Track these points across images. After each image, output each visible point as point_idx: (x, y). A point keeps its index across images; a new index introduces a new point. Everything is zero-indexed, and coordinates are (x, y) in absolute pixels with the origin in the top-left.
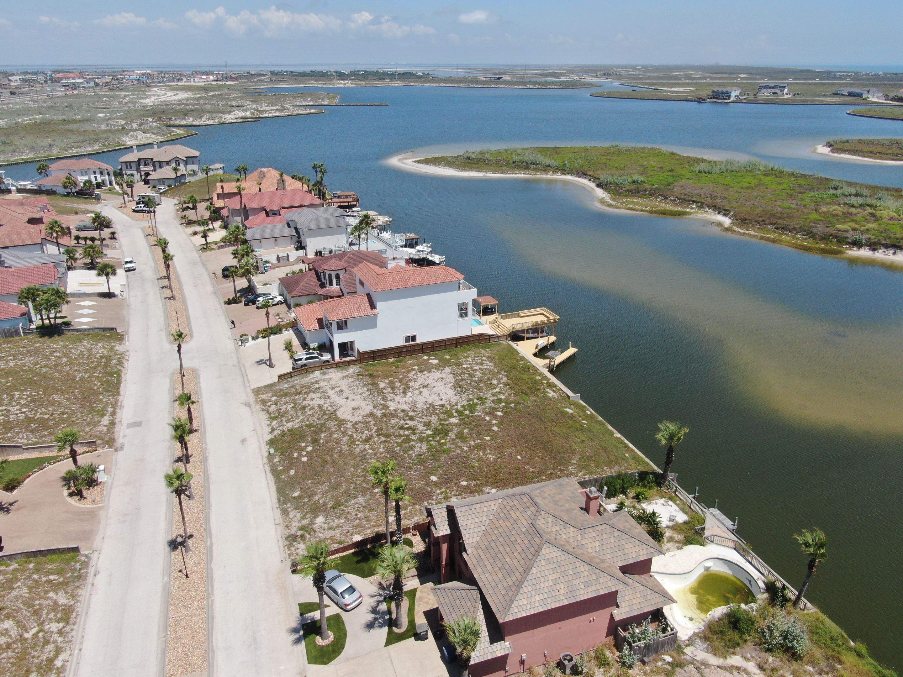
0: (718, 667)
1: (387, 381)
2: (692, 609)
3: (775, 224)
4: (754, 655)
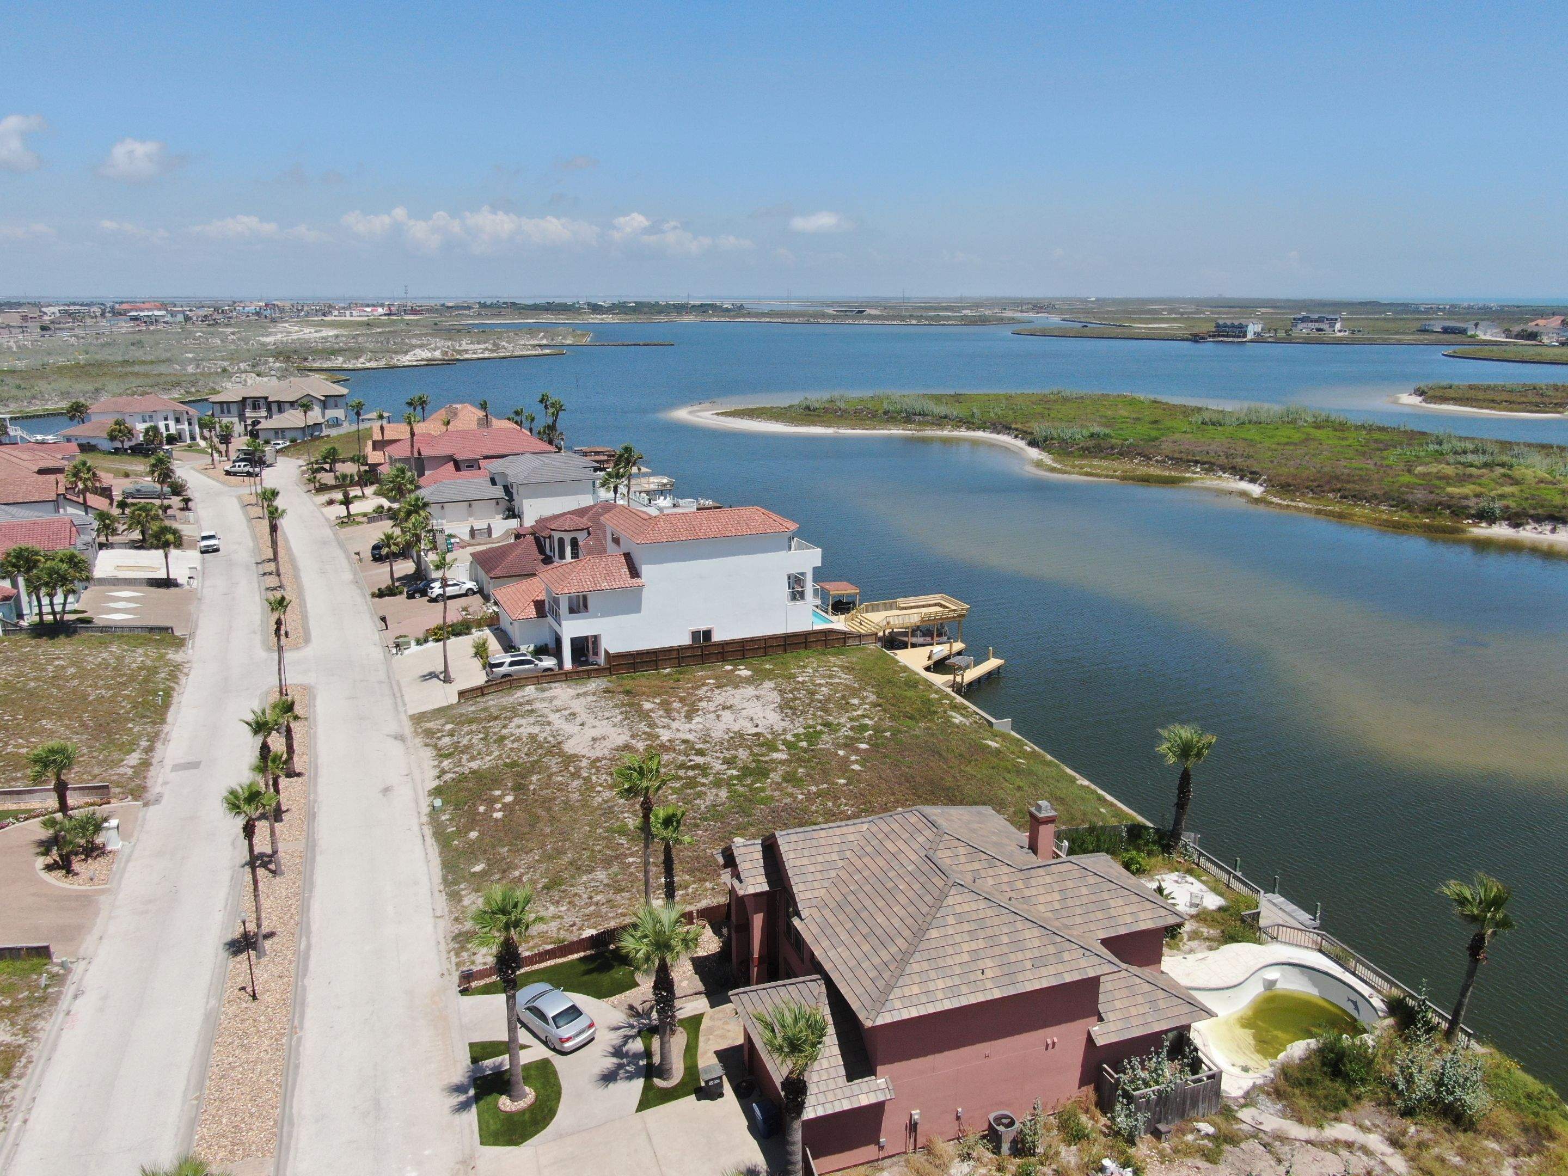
0: (1307, 1142)
1: (657, 701)
2: (1247, 1052)
3: (1339, 490)
4: (1377, 1122)
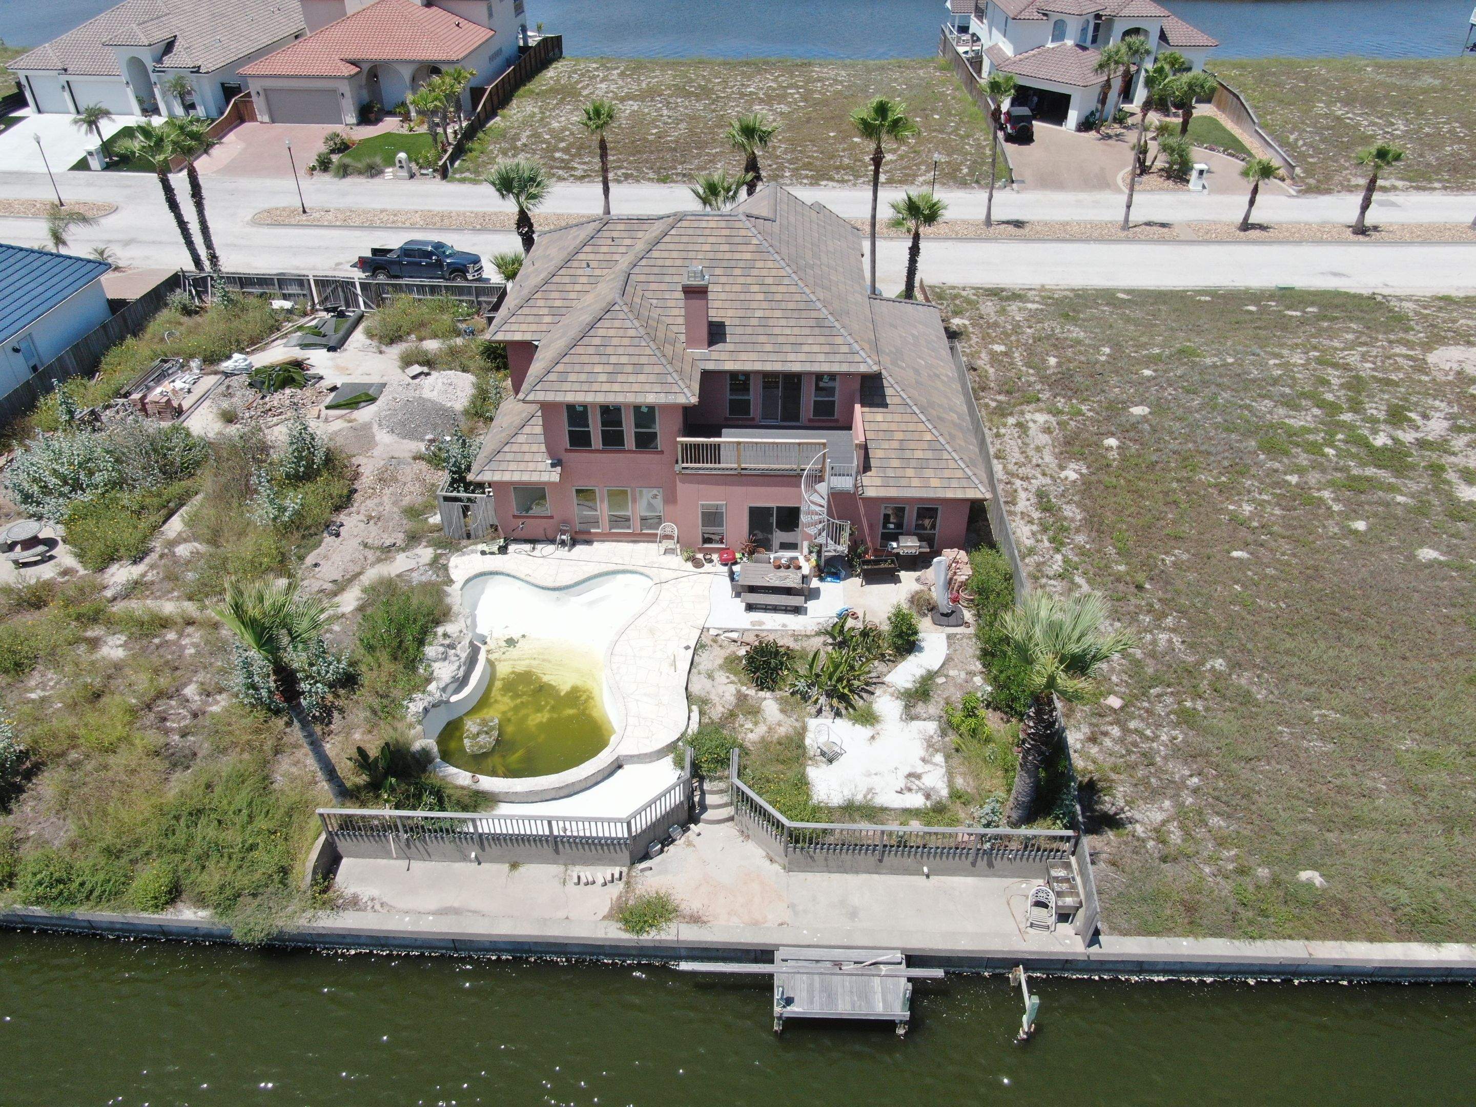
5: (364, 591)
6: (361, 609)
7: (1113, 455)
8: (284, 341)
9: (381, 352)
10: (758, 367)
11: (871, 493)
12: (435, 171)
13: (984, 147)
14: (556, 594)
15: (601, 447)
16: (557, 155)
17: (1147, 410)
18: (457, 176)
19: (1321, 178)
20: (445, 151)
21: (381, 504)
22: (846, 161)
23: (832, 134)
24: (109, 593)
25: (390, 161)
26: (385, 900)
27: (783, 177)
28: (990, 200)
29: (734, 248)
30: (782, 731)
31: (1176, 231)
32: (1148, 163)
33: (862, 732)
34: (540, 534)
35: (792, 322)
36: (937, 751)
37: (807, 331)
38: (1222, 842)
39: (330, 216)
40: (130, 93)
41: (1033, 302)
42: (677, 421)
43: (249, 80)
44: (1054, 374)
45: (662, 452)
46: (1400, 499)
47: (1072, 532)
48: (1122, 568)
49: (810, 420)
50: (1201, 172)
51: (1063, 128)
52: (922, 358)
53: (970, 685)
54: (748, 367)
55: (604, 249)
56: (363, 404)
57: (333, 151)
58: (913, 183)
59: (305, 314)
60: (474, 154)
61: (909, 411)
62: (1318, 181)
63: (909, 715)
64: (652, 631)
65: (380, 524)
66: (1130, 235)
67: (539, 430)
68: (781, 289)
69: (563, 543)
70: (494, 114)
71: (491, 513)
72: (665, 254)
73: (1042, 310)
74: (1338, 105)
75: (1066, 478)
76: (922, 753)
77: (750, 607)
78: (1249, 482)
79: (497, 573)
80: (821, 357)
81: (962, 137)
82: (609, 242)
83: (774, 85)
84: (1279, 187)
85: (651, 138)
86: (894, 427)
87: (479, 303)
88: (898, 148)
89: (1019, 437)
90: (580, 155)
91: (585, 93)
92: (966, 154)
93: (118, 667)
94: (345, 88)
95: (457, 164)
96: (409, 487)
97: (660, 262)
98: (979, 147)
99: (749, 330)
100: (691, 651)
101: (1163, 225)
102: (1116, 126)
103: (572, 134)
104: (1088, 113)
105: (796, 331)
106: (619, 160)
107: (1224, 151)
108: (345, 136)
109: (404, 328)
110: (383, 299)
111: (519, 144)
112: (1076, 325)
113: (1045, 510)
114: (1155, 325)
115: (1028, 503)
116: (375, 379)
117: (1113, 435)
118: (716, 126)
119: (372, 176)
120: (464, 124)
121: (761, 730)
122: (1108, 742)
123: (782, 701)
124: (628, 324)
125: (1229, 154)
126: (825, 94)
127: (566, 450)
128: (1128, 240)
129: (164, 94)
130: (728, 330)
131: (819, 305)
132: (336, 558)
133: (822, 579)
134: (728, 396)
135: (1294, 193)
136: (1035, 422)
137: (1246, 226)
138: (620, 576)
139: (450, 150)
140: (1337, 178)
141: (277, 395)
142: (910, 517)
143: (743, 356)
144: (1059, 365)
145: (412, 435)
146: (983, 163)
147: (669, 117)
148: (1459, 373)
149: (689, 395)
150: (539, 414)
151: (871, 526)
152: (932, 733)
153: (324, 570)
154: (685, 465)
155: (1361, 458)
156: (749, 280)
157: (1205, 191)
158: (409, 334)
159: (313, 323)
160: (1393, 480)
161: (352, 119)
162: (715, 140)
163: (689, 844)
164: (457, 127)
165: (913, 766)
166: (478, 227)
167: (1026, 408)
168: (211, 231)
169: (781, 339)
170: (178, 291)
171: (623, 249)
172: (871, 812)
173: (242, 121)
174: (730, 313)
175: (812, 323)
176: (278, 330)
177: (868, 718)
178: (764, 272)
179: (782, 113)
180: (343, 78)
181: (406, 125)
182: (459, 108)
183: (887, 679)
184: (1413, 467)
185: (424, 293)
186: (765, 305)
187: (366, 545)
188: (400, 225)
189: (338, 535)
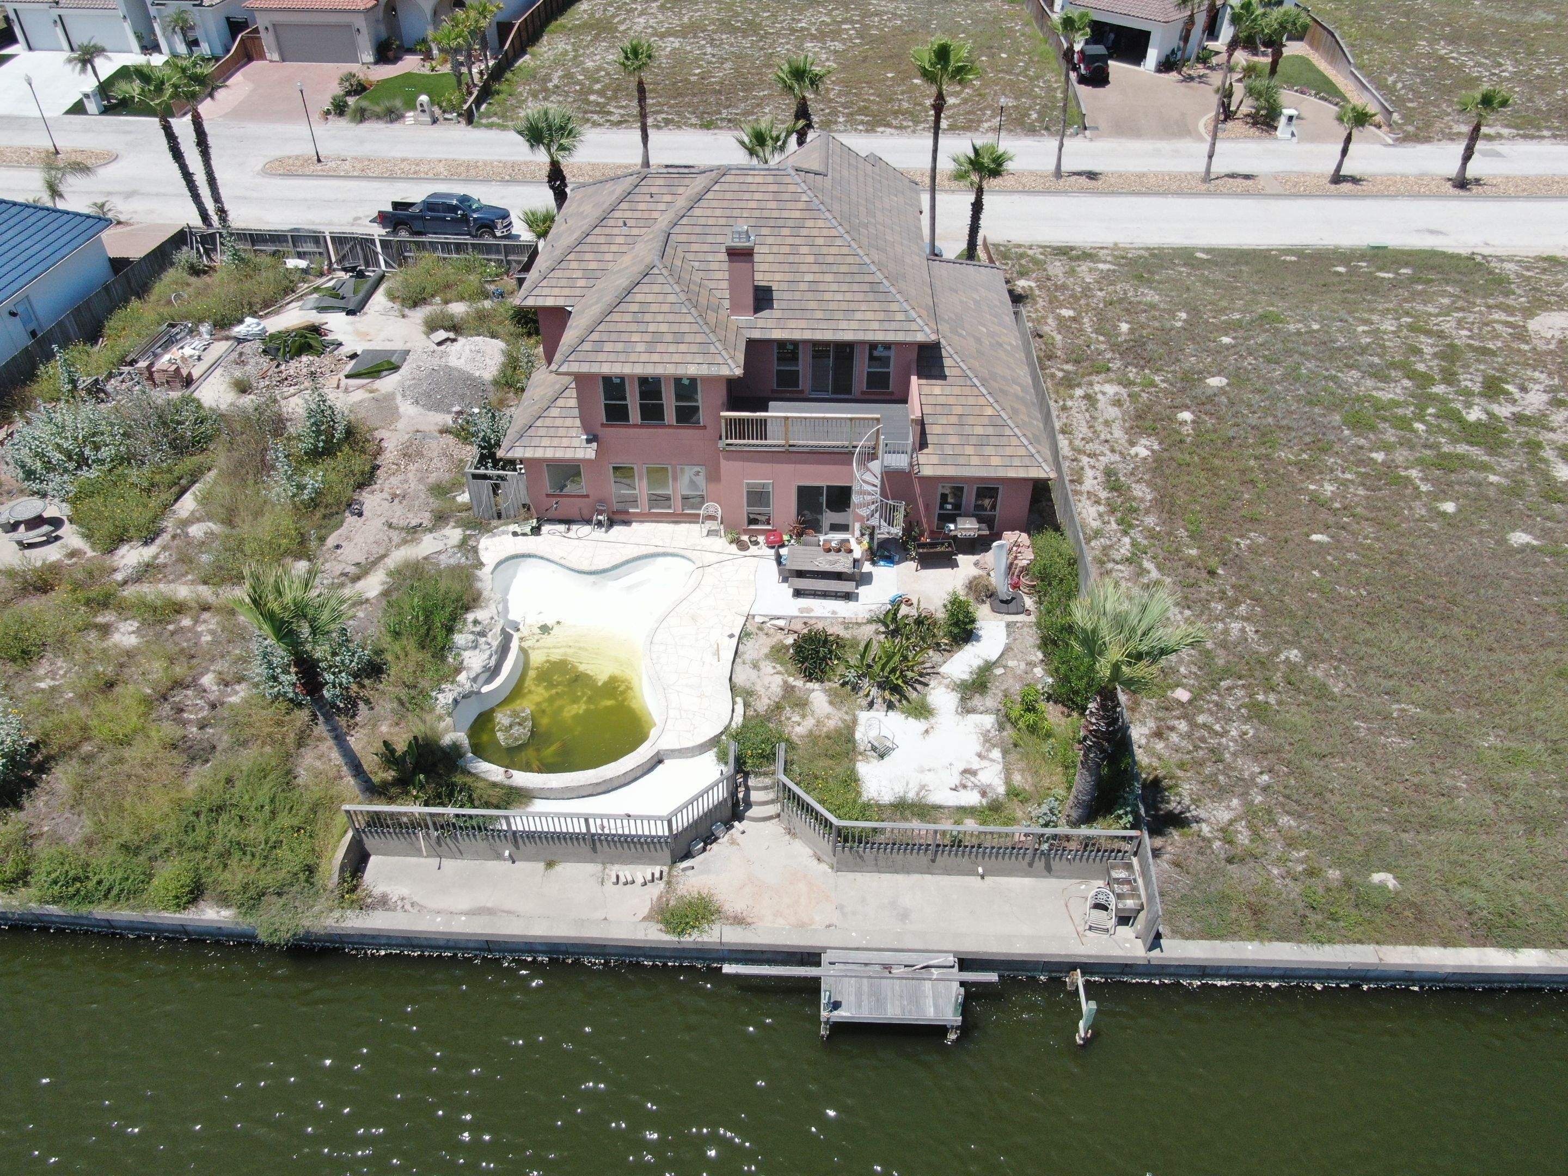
5: (390, 574)
6: (386, 594)
7: (1187, 430)
8: (300, 303)
9: (404, 316)
10: (808, 335)
11: (927, 471)
12: (459, 115)
13: (1055, 89)
14: (592, 578)
15: (639, 422)
16: (592, 98)
17: (1224, 381)
18: (484, 121)
19: (1421, 125)
20: (471, 94)
21: (406, 481)
22: (905, 105)
23: (890, 75)
24: (119, 577)
25: (411, 104)
26: (415, 899)
27: (836, 122)
28: (1060, 150)
29: (782, 205)
30: (831, 724)
31: (1261, 183)
32: (1233, 108)
33: (915, 725)
34: (573, 513)
35: (845, 287)
36: (994, 746)
37: (860, 297)
38: (1292, 843)
39: (347, 166)
40: (127, 27)
41: (1105, 262)
42: (721, 394)
43: (257, 14)
44: (1126, 341)
45: (705, 427)
46: (1492, 478)
47: (1142, 513)
48: (1194, 552)
49: (863, 393)
50: (1290, 118)
51: (1142, 68)
52: (984, 326)
53: (1030, 676)
54: (797, 336)
55: (642, 206)
56: (385, 373)
57: (348, 93)
58: (977, 130)
59: (322, 274)
60: (502, 96)
61: (969, 383)
62: (1418, 128)
63: (966, 708)
64: (694, 619)
65: (405, 502)
66: (1212, 189)
67: (573, 403)
68: (833, 250)
69: (600, 524)
70: (523, 52)
71: (523, 492)
72: (709, 212)
73: (1114, 271)
74: (1442, 43)
75: (1137, 455)
76: (978, 748)
77: (798, 593)
78: (1332, 460)
79: (529, 556)
80: (875, 325)
81: (1031, 79)
82: (648, 198)
83: (828, 20)
84: (1375, 134)
85: (693, 79)
86: (952, 400)
87: (509, 262)
88: (962, 91)
89: (1087, 410)
90: (615, 98)
91: (622, 28)
92: (1036, 97)
93: (130, 654)
94: (360, 22)
95: (484, 107)
96: (436, 463)
97: (702, 221)
98: (1050, 89)
99: (797, 296)
100: (735, 640)
101: (1247, 177)
102: (1200, 66)
103: (608, 74)
104: (1168, 52)
105: (849, 296)
106: (659, 104)
107: (1316, 95)
108: (361, 76)
109: (429, 290)
110: (405, 258)
111: (550, 85)
112: (1151, 288)
113: (1113, 489)
114: (1236, 288)
115: (1095, 482)
116: (398, 346)
117: (1187, 408)
118: (764, 65)
119: (392, 121)
120: (491, 63)
121: (809, 723)
122: (1174, 737)
123: (829, 692)
124: (668, 289)
125: (1322, 98)
126: (882, 30)
127: (603, 425)
128: (1209, 194)
129: (164, 30)
130: (776, 295)
131: (873, 268)
132: (359, 539)
133: (874, 563)
134: (776, 367)
135: (1390, 141)
136: (1104, 394)
137: (1337, 178)
138: (660, 560)
139: (475, 93)
140: (1438, 125)
141: (294, 364)
142: (969, 498)
143: (792, 324)
144: (1132, 331)
145: (439, 406)
146: (1054, 108)
147: (714, 56)
148: (1561, 342)
149: (733, 366)
150: (573, 385)
151: (927, 507)
152: (989, 727)
153: (346, 552)
154: (729, 441)
155: (1453, 435)
156: (798, 241)
157: (1295, 140)
158: (433, 296)
159: (331, 284)
160: (1486, 458)
161: (368, 57)
162: (763, 82)
163: (733, 842)
164: (483, 67)
165: (968, 762)
166: (507, 178)
167: (1095, 378)
168: (219, 182)
169: (832, 306)
170: (185, 249)
171: (662, 207)
172: (923, 810)
173: (250, 59)
174: (778, 277)
175: (866, 287)
176: (293, 291)
177: (922, 711)
178: (815, 232)
179: (836, 52)
180: (359, 11)
181: (428, 65)
182: (484, 46)
183: (942, 670)
184: (1507, 444)
185: (449, 252)
186: (816, 268)
187: (390, 526)
188: (422, 175)
189: (360, 514)
